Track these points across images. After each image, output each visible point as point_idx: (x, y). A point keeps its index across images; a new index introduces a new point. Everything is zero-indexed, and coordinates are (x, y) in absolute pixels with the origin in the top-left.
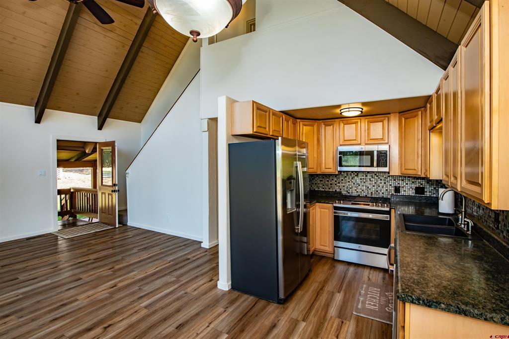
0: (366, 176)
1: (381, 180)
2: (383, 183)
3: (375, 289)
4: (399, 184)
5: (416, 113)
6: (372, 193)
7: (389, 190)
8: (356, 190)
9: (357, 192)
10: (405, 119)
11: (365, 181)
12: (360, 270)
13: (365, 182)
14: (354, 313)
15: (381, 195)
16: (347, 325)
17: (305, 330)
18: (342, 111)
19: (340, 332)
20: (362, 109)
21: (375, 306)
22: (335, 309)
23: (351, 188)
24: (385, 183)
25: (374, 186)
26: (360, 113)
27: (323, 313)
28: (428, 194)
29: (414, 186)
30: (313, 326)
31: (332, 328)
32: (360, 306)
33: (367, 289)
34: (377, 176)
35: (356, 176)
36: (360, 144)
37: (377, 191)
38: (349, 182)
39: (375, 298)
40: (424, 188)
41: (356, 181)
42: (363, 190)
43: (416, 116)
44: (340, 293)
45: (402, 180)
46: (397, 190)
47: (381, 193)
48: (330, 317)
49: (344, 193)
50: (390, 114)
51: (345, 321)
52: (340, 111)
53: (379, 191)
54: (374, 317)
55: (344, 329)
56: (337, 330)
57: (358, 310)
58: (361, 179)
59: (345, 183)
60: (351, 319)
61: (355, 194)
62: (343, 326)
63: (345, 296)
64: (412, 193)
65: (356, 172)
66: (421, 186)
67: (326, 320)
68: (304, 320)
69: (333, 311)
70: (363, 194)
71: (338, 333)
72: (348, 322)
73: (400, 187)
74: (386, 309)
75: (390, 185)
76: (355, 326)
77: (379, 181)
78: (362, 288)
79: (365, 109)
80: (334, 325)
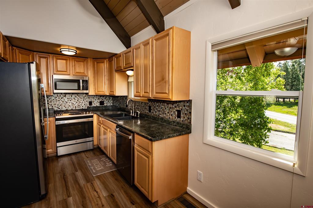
0: (72, 96)
1: (81, 98)
2: (82, 100)
3: (95, 160)
4: (91, 100)
5: (103, 61)
6: (76, 107)
7: (86, 104)
8: (64, 106)
9: (66, 107)
10: (97, 63)
11: (70, 99)
12: (79, 155)
13: (70, 101)
14: (94, 176)
15: (81, 108)
16: (95, 183)
17: (75, 201)
18: (62, 50)
19: (94, 188)
20: (76, 51)
21: (101, 167)
22: (82, 180)
23: (60, 105)
24: (83, 100)
25: (77, 102)
26: (75, 53)
27: (78, 186)
28: (105, 105)
29: (99, 101)
30: (77, 195)
31: (89, 189)
32: (94, 171)
33: (91, 162)
34: (79, 96)
35: (64, 96)
36: (70, 75)
37: (79, 106)
38: (59, 101)
39: (98, 164)
40: (103, 102)
41: (64, 100)
42: (69, 106)
43: (103, 62)
44: (78, 171)
45: (93, 98)
46: (90, 103)
47: (81, 106)
48: (83, 185)
49: (56, 109)
50: (88, 58)
51: (93, 182)
52: (60, 49)
53: (80, 106)
54: (105, 172)
55: (95, 185)
56: (92, 188)
57: (94, 174)
58: (68, 98)
59: (56, 102)
60: (94, 179)
61: (64, 109)
62: (94, 184)
63: (82, 172)
64: (98, 105)
65: (64, 93)
66: (102, 101)
67: (82, 188)
68: (69, 197)
69: (82, 182)
70: (70, 108)
71: (94, 189)
72: (94, 181)
73: (92, 102)
74: (107, 166)
75: (87, 101)
76: (99, 181)
77: (80, 99)
78: (88, 163)
79: (78, 52)
80: (89, 187)
